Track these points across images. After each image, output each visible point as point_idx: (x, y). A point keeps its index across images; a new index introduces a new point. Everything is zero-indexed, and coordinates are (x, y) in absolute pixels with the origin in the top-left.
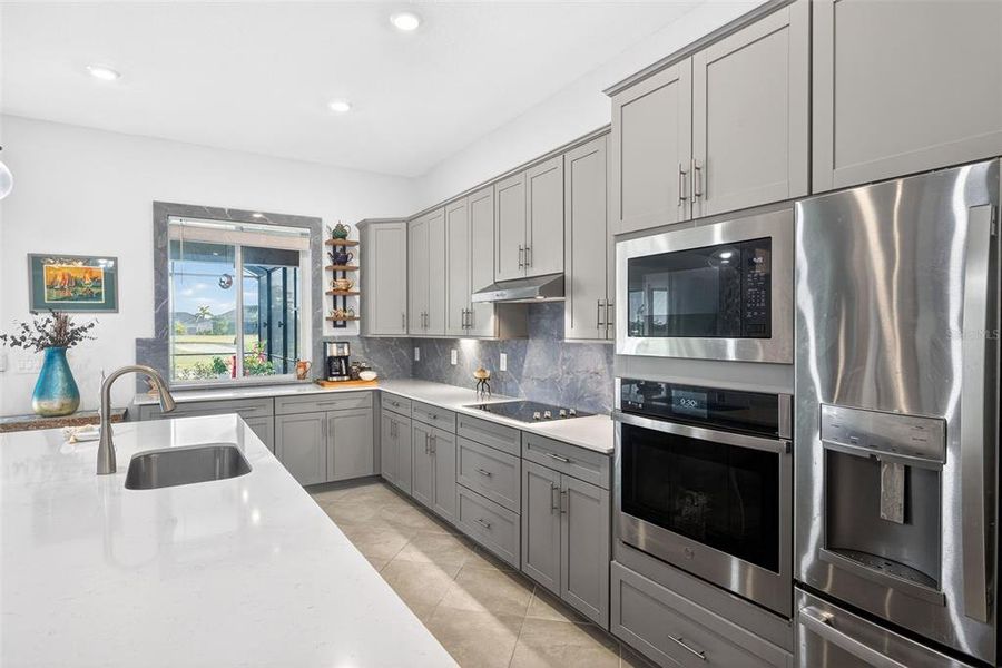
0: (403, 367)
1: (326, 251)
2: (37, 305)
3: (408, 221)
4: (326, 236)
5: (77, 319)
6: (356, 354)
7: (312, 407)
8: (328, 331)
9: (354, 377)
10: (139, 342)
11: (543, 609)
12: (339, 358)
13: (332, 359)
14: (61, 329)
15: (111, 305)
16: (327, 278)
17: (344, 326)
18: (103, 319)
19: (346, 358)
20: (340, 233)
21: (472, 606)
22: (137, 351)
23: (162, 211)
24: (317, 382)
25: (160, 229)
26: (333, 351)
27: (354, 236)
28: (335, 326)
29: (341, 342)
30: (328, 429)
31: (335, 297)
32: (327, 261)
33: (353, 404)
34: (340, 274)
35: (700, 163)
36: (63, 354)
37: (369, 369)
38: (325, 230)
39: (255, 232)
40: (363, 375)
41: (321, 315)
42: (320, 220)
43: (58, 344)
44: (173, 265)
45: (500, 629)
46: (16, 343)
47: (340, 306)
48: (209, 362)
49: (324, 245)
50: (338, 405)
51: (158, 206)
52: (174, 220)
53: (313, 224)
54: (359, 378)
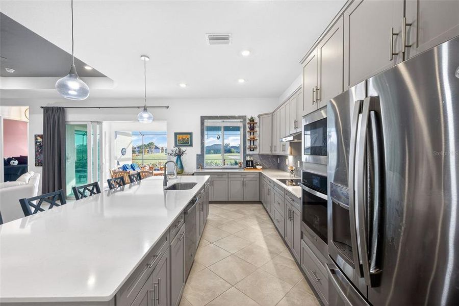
0: (274, 165)
1: (248, 126)
2: (176, 145)
3: (272, 114)
4: (248, 121)
5: (183, 149)
6: (257, 160)
7: (239, 176)
8: (248, 152)
9: (255, 168)
10: (197, 155)
11: (287, 254)
12: (249, 161)
13: (247, 161)
14: (179, 152)
15: (191, 145)
16: (248, 135)
17: (253, 150)
18: (188, 149)
19: (252, 161)
20: (252, 120)
21: (264, 246)
22: (197, 158)
23: (203, 119)
24: (244, 168)
25: (202, 123)
26: (248, 158)
27: (257, 120)
28: (251, 150)
29: (251, 156)
30: (244, 184)
31: (250, 141)
32: (248, 129)
33: (252, 176)
34: (252, 133)
35: (319, 88)
36: (180, 158)
37: (260, 165)
38: (247, 119)
39: (227, 122)
40: (258, 167)
41: (246, 147)
42: (246, 116)
43: (179, 155)
44: (206, 132)
45: (267, 255)
46: (171, 155)
47: (252, 144)
48: (233, 162)
49: (247, 124)
50: (248, 176)
51: (202, 117)
52: (206, 121)
53: (243, 118)
54: (256, 168)
